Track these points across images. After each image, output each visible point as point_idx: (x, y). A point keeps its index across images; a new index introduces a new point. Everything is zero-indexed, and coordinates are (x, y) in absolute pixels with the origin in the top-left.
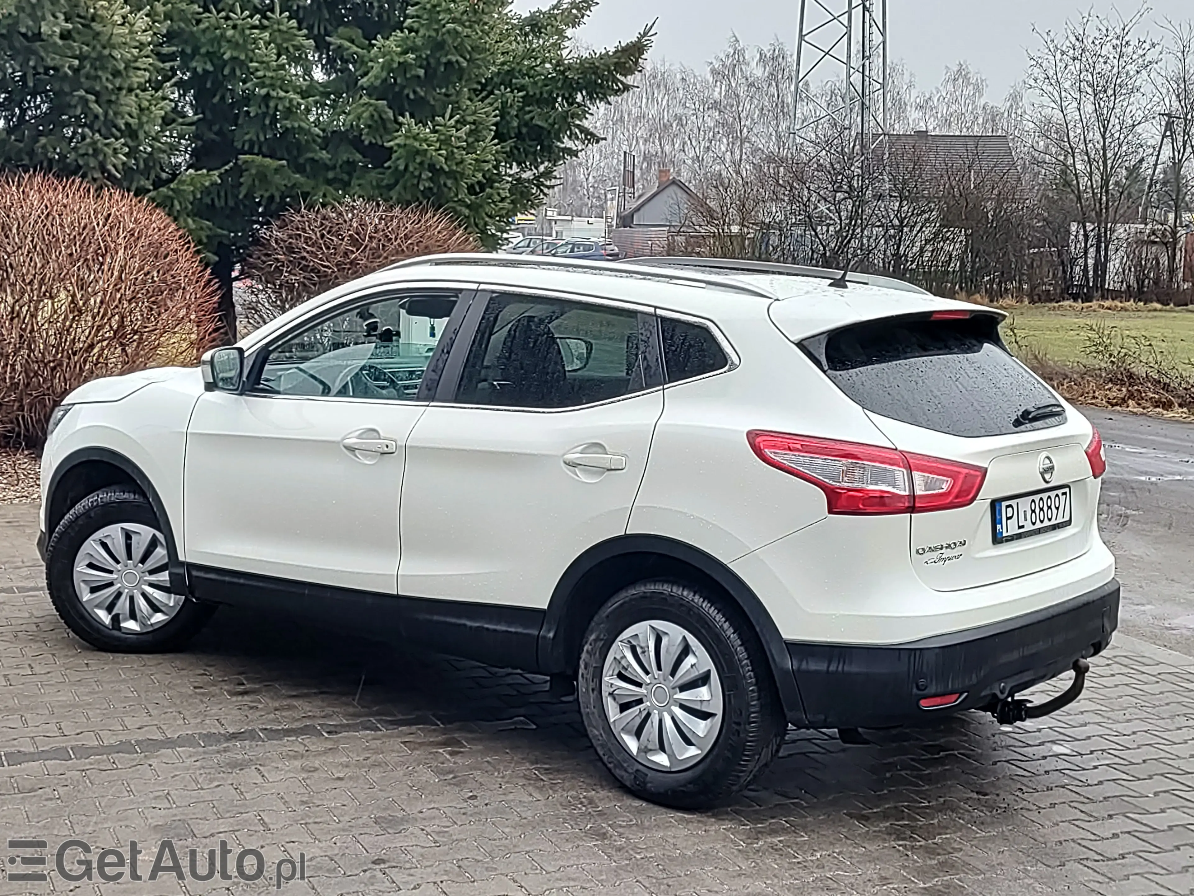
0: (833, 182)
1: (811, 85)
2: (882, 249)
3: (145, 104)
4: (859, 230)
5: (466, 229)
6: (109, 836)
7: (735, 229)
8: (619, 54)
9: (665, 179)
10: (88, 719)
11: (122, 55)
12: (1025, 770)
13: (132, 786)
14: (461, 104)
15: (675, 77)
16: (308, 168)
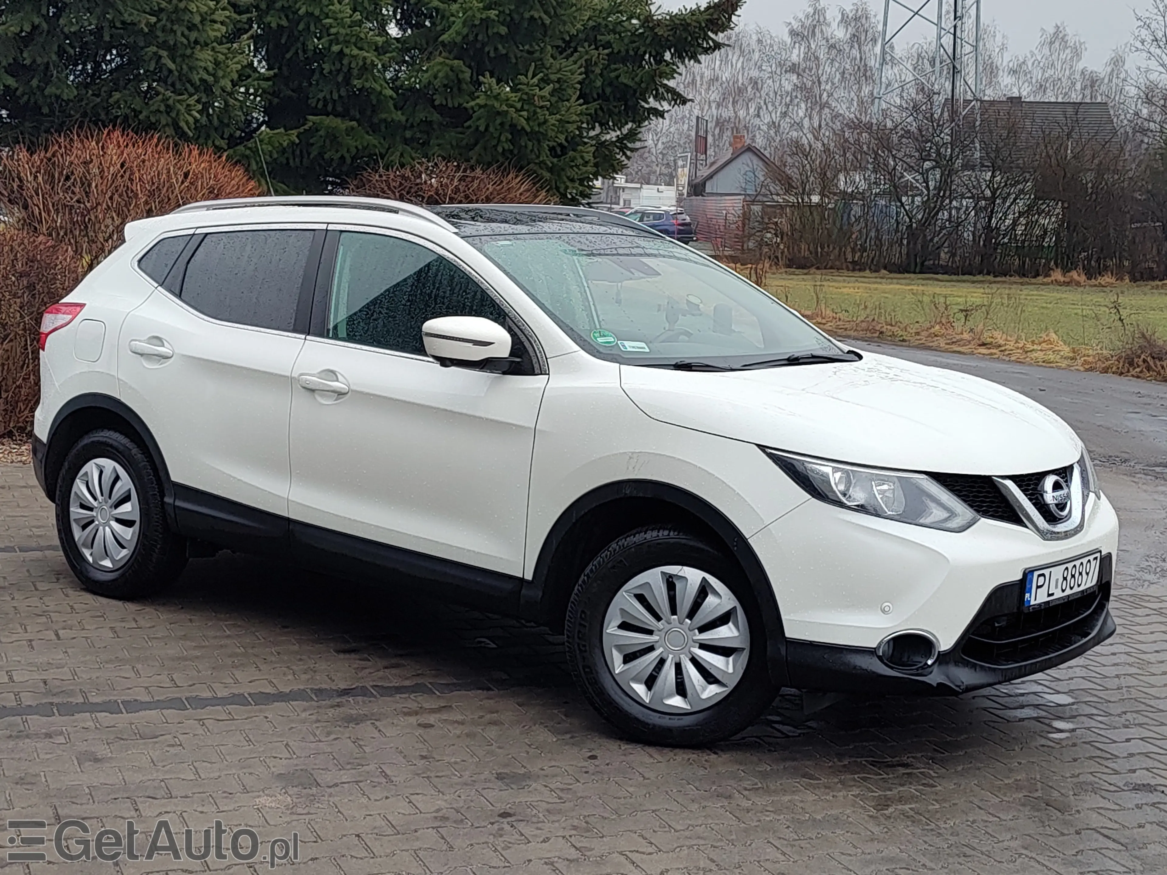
0: (921, 150)
1: (895, 47)
2: (972, 221)
3: (221, 57)
4: (947, 201)
5: (547, 191)
6: (234, 782)
7: (815, 199)
8: (712, 10)
9: (739, 146)
10: (199, 672)
11: (197, 7)
12: (1161, 748)
13: (251, 737)
14: (545, 62)
15: (751, 37)
16: (383, 129)
